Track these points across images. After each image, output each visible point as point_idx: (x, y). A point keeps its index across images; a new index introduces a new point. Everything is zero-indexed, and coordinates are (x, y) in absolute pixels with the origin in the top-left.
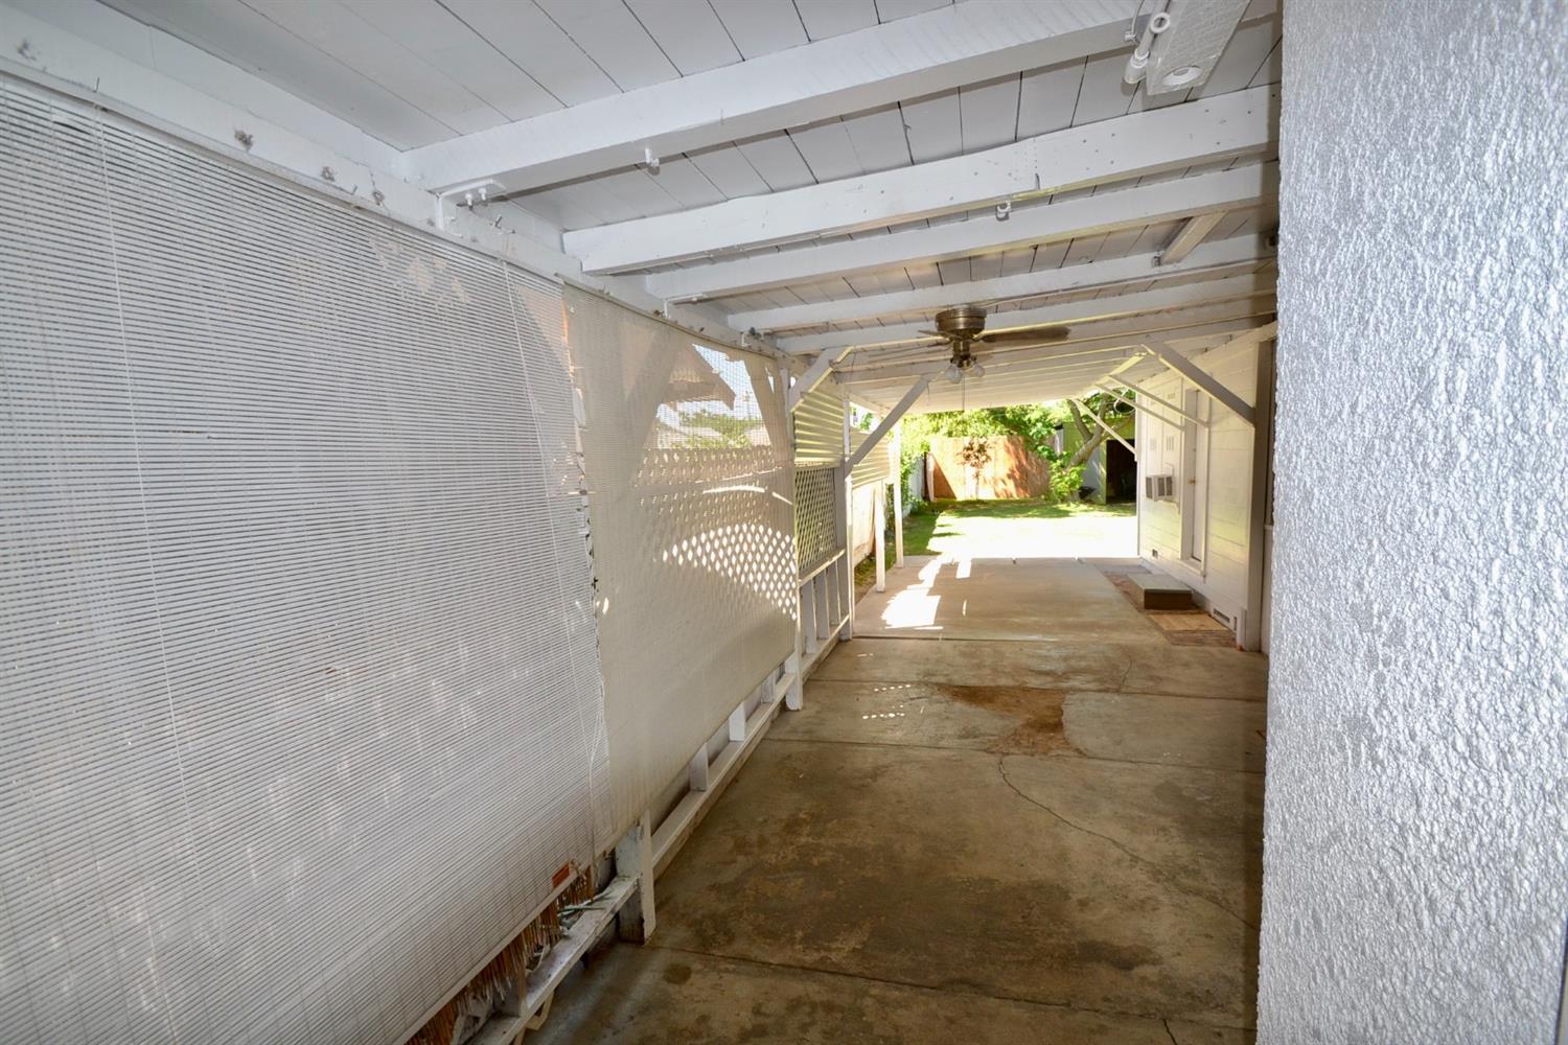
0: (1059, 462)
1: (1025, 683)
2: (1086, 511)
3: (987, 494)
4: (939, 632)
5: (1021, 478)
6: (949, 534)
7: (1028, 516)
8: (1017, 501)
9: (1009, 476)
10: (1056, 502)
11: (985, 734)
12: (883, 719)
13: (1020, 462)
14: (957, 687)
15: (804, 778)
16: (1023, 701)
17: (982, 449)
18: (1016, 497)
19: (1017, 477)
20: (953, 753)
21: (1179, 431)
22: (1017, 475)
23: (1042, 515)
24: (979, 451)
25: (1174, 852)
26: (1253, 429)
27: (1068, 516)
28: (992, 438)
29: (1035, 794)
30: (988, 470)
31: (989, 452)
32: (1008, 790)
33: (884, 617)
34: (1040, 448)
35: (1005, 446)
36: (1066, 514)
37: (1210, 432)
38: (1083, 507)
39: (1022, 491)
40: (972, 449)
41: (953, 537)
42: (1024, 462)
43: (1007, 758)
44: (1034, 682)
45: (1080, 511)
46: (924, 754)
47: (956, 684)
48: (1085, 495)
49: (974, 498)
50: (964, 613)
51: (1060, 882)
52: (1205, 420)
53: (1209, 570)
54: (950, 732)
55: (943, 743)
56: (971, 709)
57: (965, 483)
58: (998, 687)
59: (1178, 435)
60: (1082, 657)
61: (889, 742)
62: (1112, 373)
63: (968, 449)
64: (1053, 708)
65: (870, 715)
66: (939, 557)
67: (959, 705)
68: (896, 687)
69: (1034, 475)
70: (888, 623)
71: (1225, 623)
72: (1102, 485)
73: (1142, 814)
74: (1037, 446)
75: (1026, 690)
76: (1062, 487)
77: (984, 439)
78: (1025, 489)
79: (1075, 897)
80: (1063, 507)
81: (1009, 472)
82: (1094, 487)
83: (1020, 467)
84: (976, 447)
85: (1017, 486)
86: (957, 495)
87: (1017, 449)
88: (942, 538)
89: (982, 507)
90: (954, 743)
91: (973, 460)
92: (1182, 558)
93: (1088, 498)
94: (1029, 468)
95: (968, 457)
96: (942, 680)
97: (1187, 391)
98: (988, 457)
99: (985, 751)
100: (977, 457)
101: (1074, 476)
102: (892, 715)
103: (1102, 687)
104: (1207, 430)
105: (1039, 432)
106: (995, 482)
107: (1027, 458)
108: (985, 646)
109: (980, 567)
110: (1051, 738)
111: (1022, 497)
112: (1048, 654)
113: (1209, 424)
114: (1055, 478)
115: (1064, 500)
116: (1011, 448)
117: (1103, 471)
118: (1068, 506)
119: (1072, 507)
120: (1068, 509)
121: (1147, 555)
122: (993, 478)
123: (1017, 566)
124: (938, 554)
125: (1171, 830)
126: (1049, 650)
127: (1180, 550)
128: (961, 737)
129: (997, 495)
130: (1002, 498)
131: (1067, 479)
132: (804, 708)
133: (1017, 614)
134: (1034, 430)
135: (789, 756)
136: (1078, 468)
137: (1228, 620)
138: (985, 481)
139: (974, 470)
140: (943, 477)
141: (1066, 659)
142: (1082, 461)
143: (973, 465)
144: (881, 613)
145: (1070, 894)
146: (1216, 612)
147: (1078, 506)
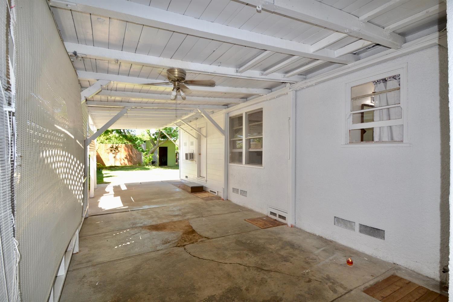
0: (145, 153)
1: (173, 220)
2: (155, 168)
3: (118, 164)
4: (127, 209)
5: (130, 158)
6: (110, 176)
7: (136, 170)
8: (129, 166)
9: (126, 158)
10: (144, 166)
11: (172, 240)
12: (125, 246)
13: (129, 153)
14: (148, 226)
15: (99, 285)
16: (176, 226)
17: (117, 148)
18: (128, 165)
19: (128, 158)
20: (165, 251)
21: (196, 139)
22: (128, 157)
23: (141, 170)
24: (116, 149)
25: (255, 260)
26: (224, 136)
27: (149, 170)
28: (120, 145)
29: (204, 256)
30: (118, 156)
31: (119, 149)
32: (194, 258)
33: (100, 206)
34: (139, 148)
35: (124, 148)
36: (148, 169)
37: (207, 139)
38: (153, 167)
39: (130, 163)
40: (113, 148)
41: (113, 177)
42: (131, 154)
43: (185, 247)
44: (175, 219)
45: (152, 168)
46: (153, 255)
47: (148, 225)
48: (153, 163)
49: (113, 165)
50: (133, 201)
51: (235, 285)
52: (205, 136)
53: (207, 179)
54: (158, 243)
55: (158, 248)
56: (160, 233)
57: (109, 160)
58: (164, 223)
59: (195, 141)
60: (184, 209)
61: (135, 255)
62: (182, 119)
63: (111, 148)
64: (187, 226)
65: (118, 246)
66: (110, 184)
67: (154, 233)
68: (123, 231)
69: (134, 158)
70: (102, 208)
71: (214, 194)
72: (158, 160)
73: (239, 252)
74: (138, 147)
75: (175, 222)
76: (147, 161)
77: (117, 145)
78: (131, 162)
79: (244, 288)
80: (147, 167)
81: (126, 157)
82: (155, 161)
83: (129, 155)
84: (114, 147)
85: (128, 161)
86: (106, 164)
87: (128, 149)
88: (108, 178)
89: (117, 168)
90: (163, 247)
91: (113, 152)
92: (198, 177)
93: (154, 164)
94: (132, 155)
95: (111, 151)
96: (141, 225)
97: (198, 128)
98: (119, 151)
99: (176, 247)
100: (115, 151)
101: (151, 157)
102: (129, 243)
103: (197, 216)
104: (206, 139)
105: (139, 143)
106: (121, 160)
107: (132, 152)
108: (149, 211)
109: (128, 186)
110: (194, 236)
111: (130, 165)
112: (172, 209)
113: (206, 137)
114: (143, 158)
115: (147, 165)
116: (126, 149)
117: (158, 156)
118: (149, 167)
119: (150, 167)
120: (149, 168)
121: (184, 178)
122: (120, 159)
123: (141, 185)
124: (110, 183)
125: (249, 254)
126: (172, 208)
127: (197, 175)
128: (164, 244)
129: (121, 164)
130: (123, 165)
131: (148, 158)
132: (80, 251)
133: (153, 199)
134: (137, 142)
135: (84, 276)
136: (152, 155)
137: (215, 193)
138: (117, 159)
139: (114, 155)
140: (100, 158)
141: (180, 210)
142: (152, 153)
143: (113, 154)
144: (97, 205)
145: (241, 288)
146: (211, 191)
147: (152, 167)
